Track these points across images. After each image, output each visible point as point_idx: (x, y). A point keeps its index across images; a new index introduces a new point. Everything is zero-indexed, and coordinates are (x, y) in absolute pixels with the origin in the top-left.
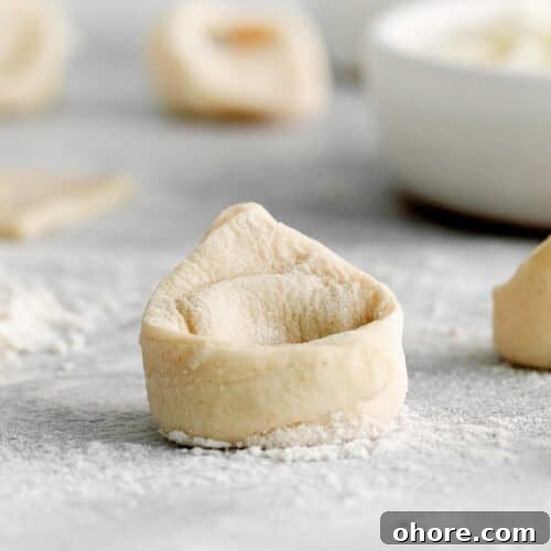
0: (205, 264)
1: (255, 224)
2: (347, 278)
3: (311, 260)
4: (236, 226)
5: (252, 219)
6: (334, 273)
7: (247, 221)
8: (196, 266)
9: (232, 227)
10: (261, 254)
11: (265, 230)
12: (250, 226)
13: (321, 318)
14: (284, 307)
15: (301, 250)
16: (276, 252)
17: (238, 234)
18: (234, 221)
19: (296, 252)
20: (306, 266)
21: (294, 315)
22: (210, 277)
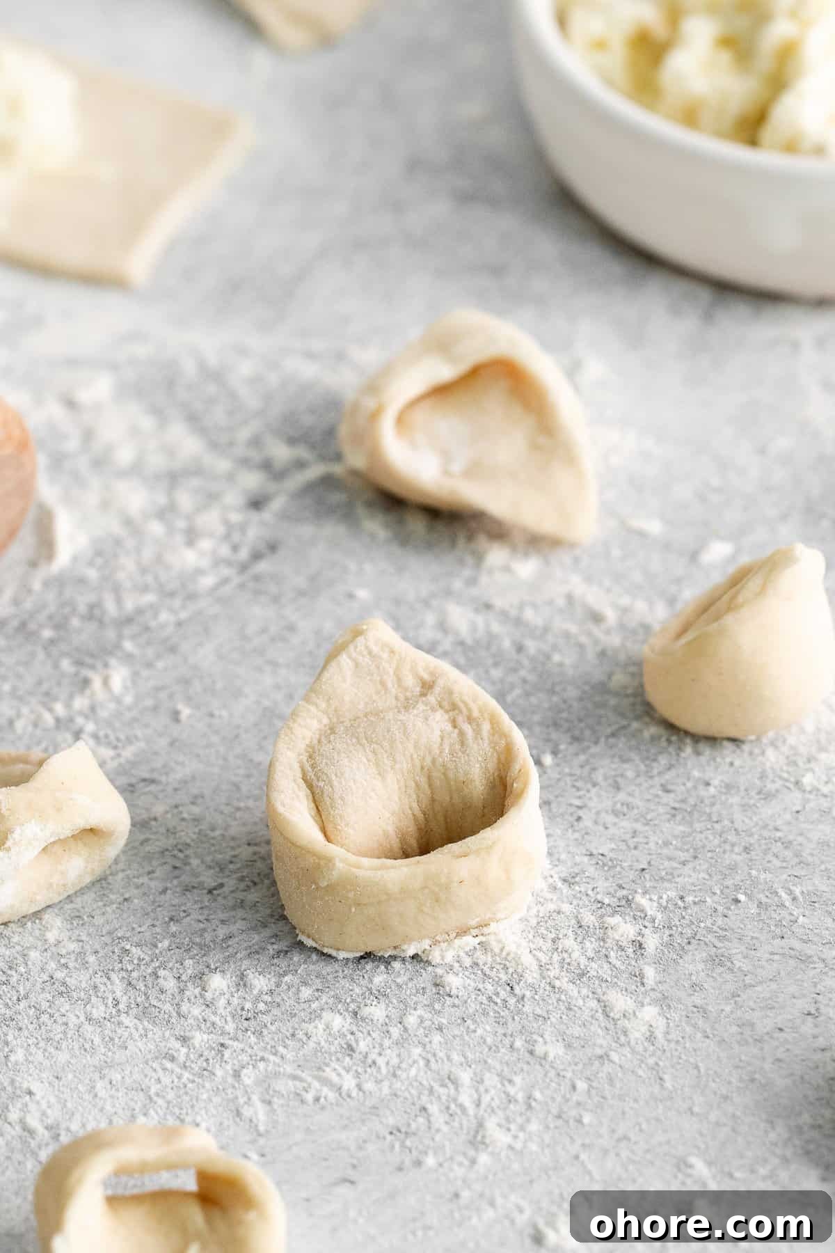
0: (323, 705)
1: (375, 649)
2: (476, 714)
3: (437, 690)
4: (354, 655)
5: (371, 645)
6: (462, 705)
7: (367, 647)
8: (313, 708)
9: (350, 657)
10: (383, 683)
11: (385, 656)
12: (370, 653)
13: (451, 775)
14: (412, 759)
15: (426, 677)
16: (399, 680)
17: (357, 665)
18: (351, 647)
19: (422, 679)
20: (432, 699)
21: (422, 768)
22: (330, 719)
